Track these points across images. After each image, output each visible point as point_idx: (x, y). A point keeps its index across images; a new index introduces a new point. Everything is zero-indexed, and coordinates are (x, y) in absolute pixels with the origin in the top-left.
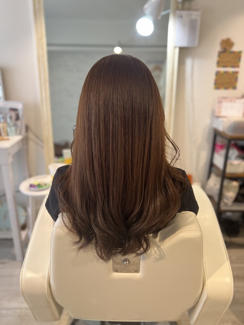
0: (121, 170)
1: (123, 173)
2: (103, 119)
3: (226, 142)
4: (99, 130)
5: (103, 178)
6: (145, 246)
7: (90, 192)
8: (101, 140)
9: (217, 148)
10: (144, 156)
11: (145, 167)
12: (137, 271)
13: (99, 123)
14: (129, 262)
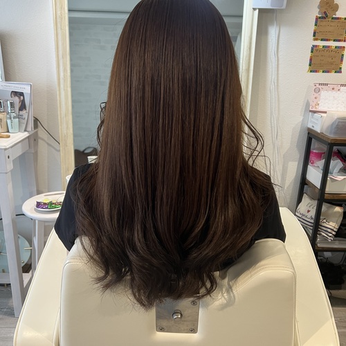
0: (176, 161)
1: (179, 166)
2: (149, 80)
3: (325, 148)
4: (143, 98)
5: (146, 174)
6: (208, 285)
7: (125, 196)
8: (146, 113)
9: (312, 158)
10: (212, 141)
11: (213, 159)
12: (194, 330)
13: (144, 86)
14: (181, 315)
